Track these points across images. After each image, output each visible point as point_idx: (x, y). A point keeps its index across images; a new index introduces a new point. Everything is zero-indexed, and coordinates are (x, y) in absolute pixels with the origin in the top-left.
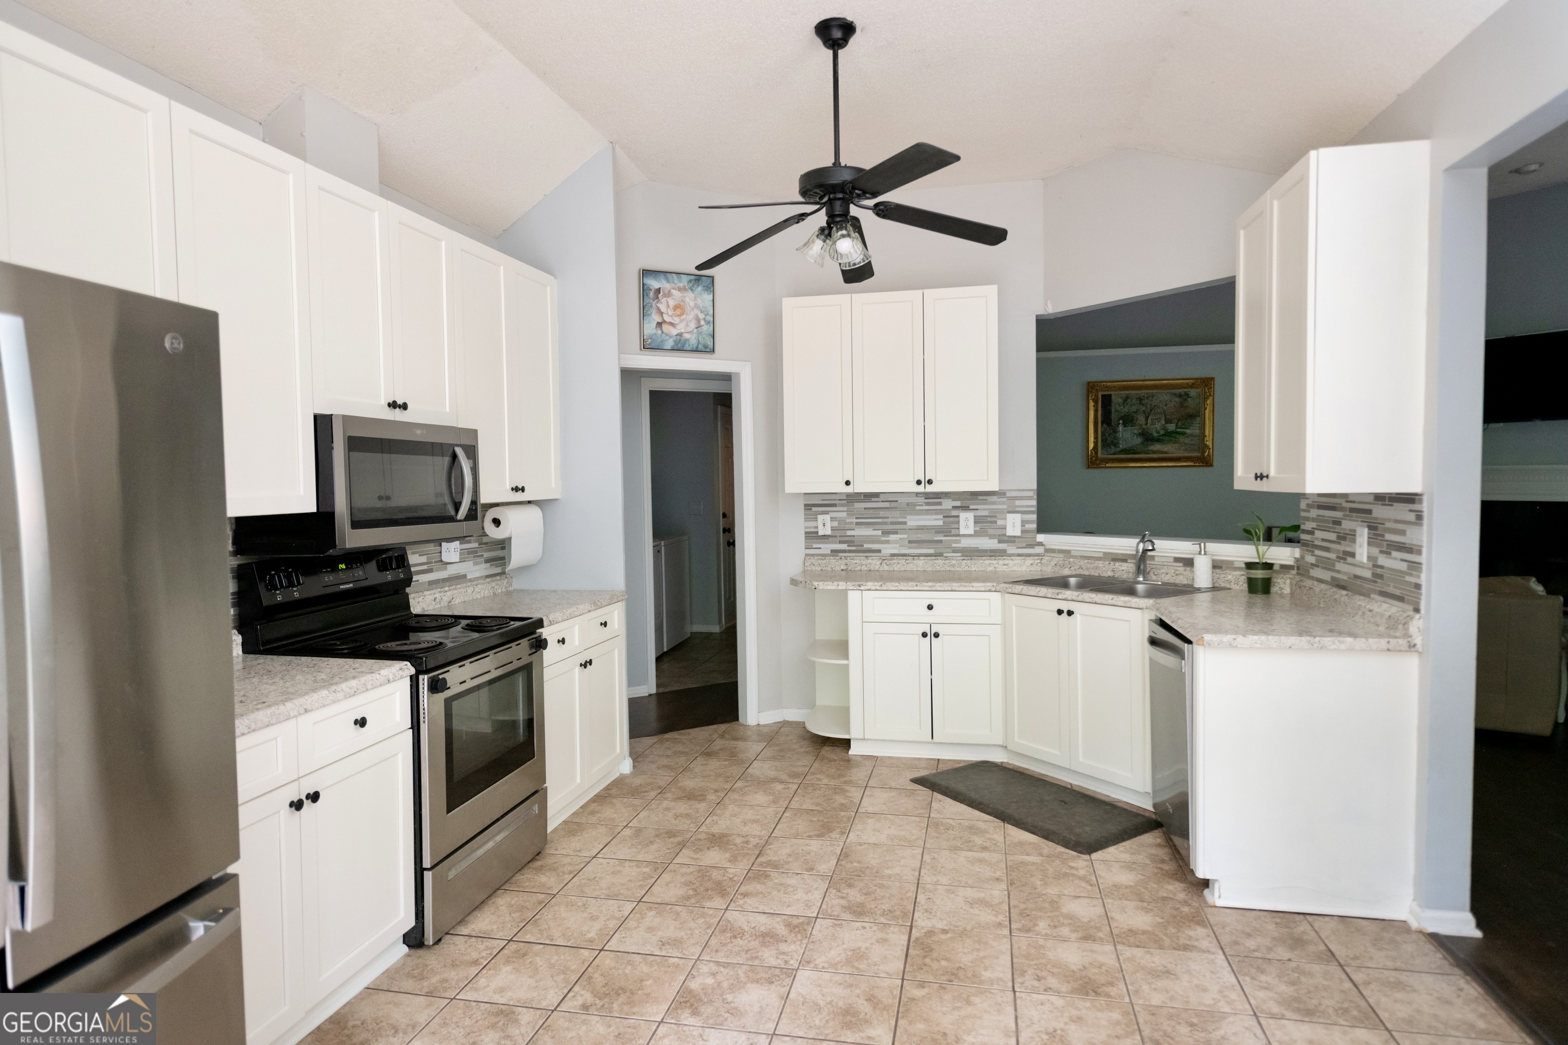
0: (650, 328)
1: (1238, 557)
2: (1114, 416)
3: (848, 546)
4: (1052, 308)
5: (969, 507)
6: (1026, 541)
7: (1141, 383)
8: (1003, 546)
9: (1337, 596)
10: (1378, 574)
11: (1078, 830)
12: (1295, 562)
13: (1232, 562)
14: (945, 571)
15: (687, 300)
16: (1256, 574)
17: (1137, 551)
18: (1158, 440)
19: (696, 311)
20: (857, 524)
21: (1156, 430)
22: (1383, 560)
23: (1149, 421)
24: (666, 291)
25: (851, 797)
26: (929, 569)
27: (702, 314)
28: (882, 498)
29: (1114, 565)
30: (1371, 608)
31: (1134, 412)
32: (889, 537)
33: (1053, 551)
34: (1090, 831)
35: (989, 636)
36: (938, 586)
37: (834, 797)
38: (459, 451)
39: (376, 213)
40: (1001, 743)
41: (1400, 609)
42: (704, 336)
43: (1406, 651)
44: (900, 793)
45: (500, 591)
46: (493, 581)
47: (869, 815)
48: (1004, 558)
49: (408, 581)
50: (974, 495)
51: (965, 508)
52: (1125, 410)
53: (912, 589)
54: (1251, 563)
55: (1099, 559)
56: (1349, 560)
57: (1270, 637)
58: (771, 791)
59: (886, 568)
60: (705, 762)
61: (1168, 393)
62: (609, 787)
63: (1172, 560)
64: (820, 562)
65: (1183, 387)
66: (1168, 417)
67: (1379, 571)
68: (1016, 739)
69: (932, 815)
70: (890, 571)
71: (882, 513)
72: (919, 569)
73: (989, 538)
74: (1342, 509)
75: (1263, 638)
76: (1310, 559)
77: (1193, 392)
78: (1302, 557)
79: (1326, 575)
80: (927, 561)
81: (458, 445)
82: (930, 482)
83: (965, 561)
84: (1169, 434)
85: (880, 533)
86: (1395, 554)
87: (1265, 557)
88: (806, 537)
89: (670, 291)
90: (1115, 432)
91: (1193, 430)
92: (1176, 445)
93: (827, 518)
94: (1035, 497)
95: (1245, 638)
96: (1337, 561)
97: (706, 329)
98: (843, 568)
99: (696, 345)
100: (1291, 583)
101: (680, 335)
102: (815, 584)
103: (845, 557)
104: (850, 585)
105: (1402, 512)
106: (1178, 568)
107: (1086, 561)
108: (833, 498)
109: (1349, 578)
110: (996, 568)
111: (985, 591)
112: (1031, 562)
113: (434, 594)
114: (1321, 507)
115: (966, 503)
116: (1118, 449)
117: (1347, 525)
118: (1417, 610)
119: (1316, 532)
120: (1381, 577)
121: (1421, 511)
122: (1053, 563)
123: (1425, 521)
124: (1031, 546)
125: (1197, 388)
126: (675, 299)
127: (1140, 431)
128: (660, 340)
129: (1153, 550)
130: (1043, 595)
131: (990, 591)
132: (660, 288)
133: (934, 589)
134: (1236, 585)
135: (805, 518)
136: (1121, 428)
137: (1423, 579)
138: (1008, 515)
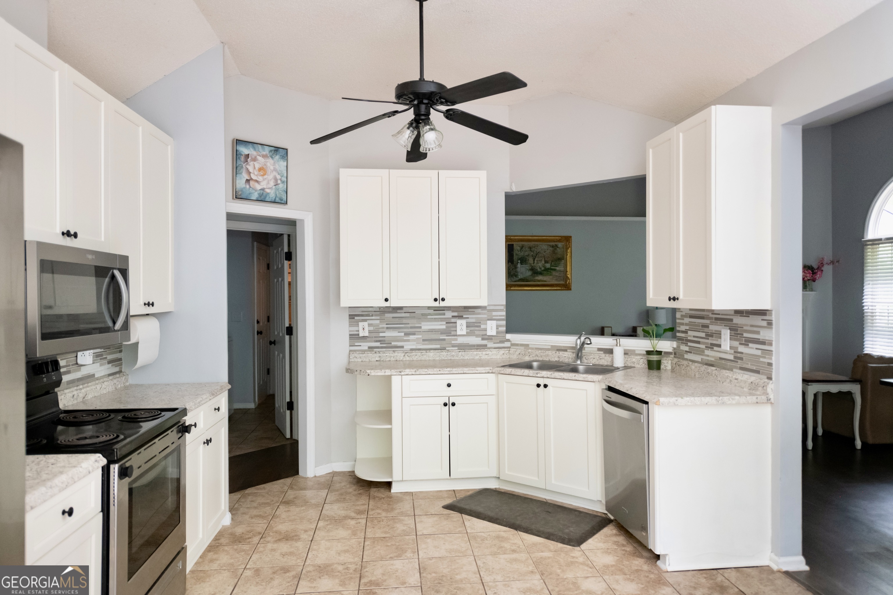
0: (241, 183)
1: (638, 347)
2: (515, 258)
3: (381, 344)
4: (515, 188)
5: (463, 316)
6: (499, 339)
7: (530, 238)
8: (484, 342)
9: (709, 371)
10: (738, 357)
11: (567, 531)
12: (673, 350)
13: (634, 351)
14: (448, 360)
15: (268, 164)
16: (653, 358)
17: (576, 344)
18: (541, 274)
19: (275, 173)
20: (387, 328)
21: (539, 267)
22: (741, 349)
23: (536, 261)
24: (253, 157)
25: (408, 524)
26: (437, 359)
27: (279, 176)
28: (405, 310)
29: (559, 353)
30: (737, 378)
31: (527, 256)
32: (409, 337)
33: (517, 345)
34: (575, 531)
35: (487, 403)
36: (454, 370)
37: (395, 526)
38: (117, 273)
39: (57, 74)
40: (495, 475)
41: (757, 378)
42: (280, 192)
43: (766, 403)
44: (440, 517)
45: (120, 387)
46: (115, 379)
47: (426, 536)
48: (486, 350)
49: (58, 383)
50: (466, 308)
51: (460, 317)
52: (522, 254)
53: (437, 373)
54: (648, 351)
55: (548, 350)
56: (715, 348)
57: (696, 398)
58: (348, 527)
59: (408, 359)
60: (287, 509)
61: (546, 244)
62: (217, 538)
63: (596, 350)
64: (361, 355)
65: (554, 242)
66: (546, 259)
67: (739, 355)
68: (507, 472)
69: (468, 531)
70: (411, 361)
71: (404, 321)
72: (430, 359)
73: (476, 337)
74: (710, 318)
75: (692, 398)
76: (684, 348)
77: (560, 245)
78: (678, 347)
79: (698, 358)
80: (435, 353)
81: (115, 269)
82: (443, 300)
83: (460, 353)
84: (546, 270)
85: (403, 334)
86: (751, 345)
87: (657, 347)
88: (350, 338)
89: (256, 157)
90: (516, 267)
91: (560, 268)
92: (551, 277)
93: (366, 324)
94: (505, 310)
95: (682, 399)
96: (706, 349)
97: (281, 186)
98: (378, 360)
99: (274, 198)
100: (672, 363)
101: (263, 189)
102: (368, 371)
103: (378, 351)
104: (393, 372)
105: (757, 320)
106: (601, 355)
107: (540, 351)
108: (368, 310)
109: (716, 359)
110: (481, 357)
111: (485, 373)
112: (503, 352)
113: (72, 391)
114: (691, 317)
115: (461, 314)
116: (517, 279)
117: (713, 328)
118: (770, 378)
119: (689, 332)
120: (741, 359)
121: (772, 320)
122: (517, 353)
123: (774, 326)
124: (502, 342)
125: (562, 242)
126: (259, 163)
127: (530, 267)
128: (248, 192)
129: (591, 344)
130: (527, 375)
131: (488, 373)
132: (249, 154)
133: (452, 372)
134: (638, 365)
135: (349, 325)
136: (519, 265)
137: (773, 361)
138: (488, 321)
